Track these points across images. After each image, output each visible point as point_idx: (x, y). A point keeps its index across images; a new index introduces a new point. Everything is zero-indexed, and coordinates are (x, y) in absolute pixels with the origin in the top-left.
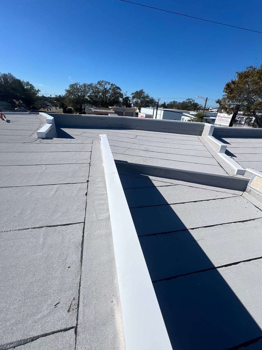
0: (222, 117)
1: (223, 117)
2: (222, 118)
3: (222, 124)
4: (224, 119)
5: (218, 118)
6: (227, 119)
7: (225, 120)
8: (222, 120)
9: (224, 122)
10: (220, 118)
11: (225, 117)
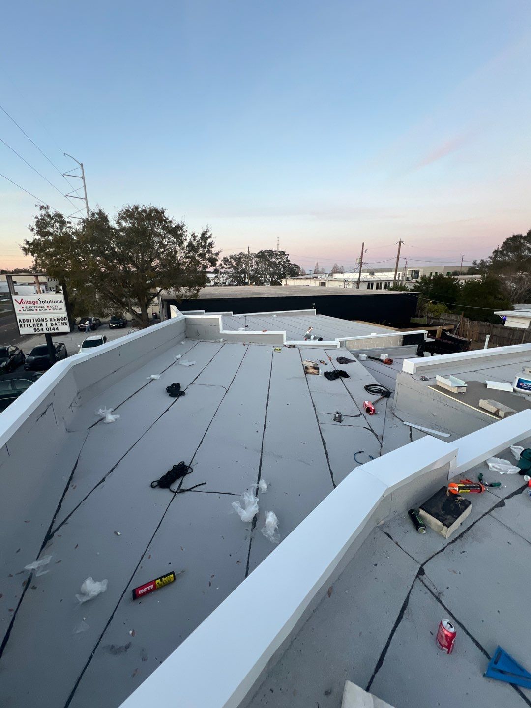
0: (34, 303)
1: (37, 302)
2: (36, 305)
3: (48, 316)
4: (45, 305)
5: (22, 305)
6: (57, 304)
7: (50, 308)
8: (38, 309)
9: (48, 311)
10: (28, 305)
11: (46, 302)
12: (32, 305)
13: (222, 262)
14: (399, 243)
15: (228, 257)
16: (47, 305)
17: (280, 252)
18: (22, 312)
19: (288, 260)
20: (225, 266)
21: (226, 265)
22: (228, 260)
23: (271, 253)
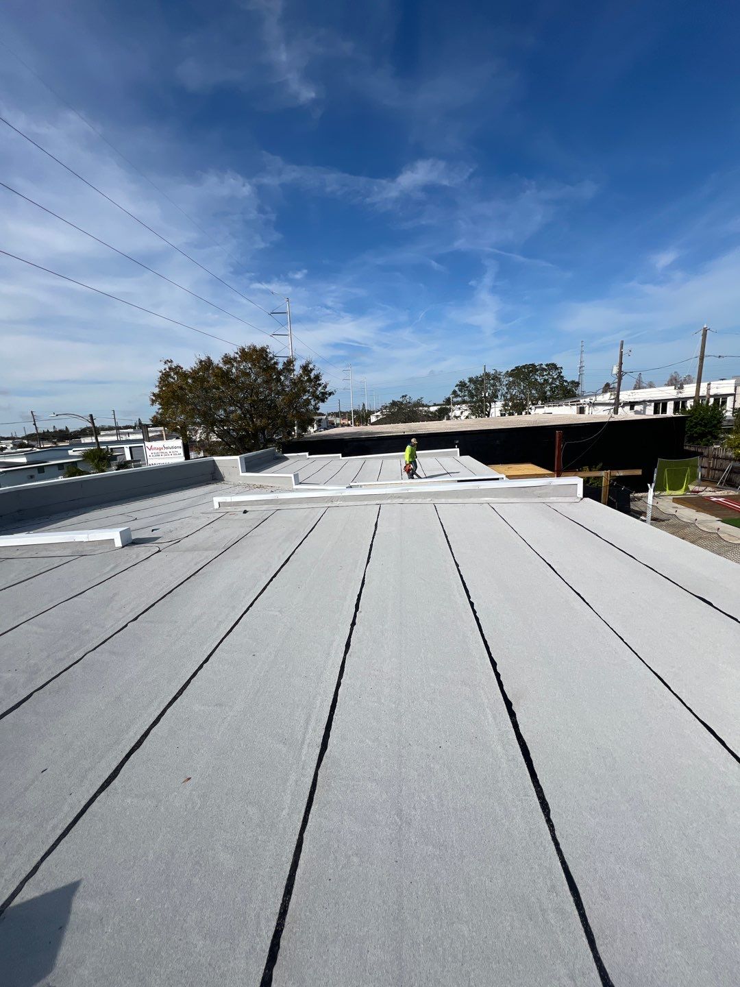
0: (160, 449)
1: (162, 448)
2: (162, 451)
4: (166, 450)
6: (174, 450)
8: (163, 454)
9: (170, 456)
10: (156, 451)
11: (167, 448)
12: (158, 451)
13: (457, 389)
14: (702, 332)
15: (467, 381)
16: (171, 450)
17: (547, 365)
18: (151, 457)
19: (560, 377)
20: (459, 393)
21: (462, 392)
22: (466, 384)
23: (533, 369)
